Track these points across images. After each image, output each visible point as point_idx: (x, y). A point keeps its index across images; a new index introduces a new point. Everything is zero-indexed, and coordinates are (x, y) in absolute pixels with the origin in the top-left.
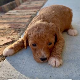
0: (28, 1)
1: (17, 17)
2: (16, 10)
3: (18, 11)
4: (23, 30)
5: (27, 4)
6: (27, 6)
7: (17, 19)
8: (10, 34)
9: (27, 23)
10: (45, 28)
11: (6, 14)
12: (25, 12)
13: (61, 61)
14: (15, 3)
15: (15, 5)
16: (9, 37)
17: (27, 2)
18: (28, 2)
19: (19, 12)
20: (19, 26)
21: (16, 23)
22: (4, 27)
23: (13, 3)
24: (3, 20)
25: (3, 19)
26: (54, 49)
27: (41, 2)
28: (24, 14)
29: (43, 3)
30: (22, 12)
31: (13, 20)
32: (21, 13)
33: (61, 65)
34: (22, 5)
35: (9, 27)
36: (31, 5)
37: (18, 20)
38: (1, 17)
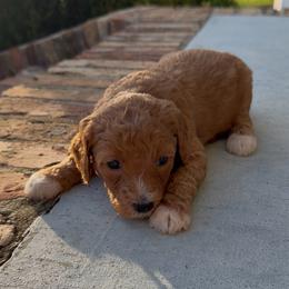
0: (128, 31)
1: (90, 83)
2: (85, 58)
3: (94, 62)
5: (123, 41)
6: (122, 48)
7: (90, 89)
8: (66, 137)
10: (147, 111)
11: (51, 70)
12: (115, 68)
13: (187, 218)
14: (82, 34)
15: (82, 43)
16: (63, 148)
17: (123, 34)
18: (129, 35)
19: (95, 67)
21: (85, 102)
22: (45, 114)
23: (74, 35)
24: (42, 90)
25: (40, 87)
26: (171, 184)
27: (174, 37)
28: (112, 75)
29: (180, 40)
30: (106, 68)
32: (103, 72)
33: (183, 229)
34: (105, 44)
35: (63, 114)
36: (139, 44)
37: (92, 93)
38: (36, 79)
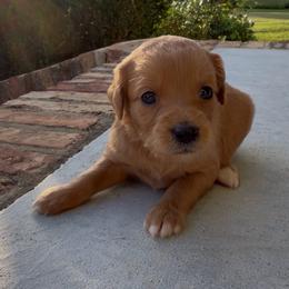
4: (25, 186)
9: (63, 152)
20: (22, 160)
28: (72, 110)
31: (18, 131)
